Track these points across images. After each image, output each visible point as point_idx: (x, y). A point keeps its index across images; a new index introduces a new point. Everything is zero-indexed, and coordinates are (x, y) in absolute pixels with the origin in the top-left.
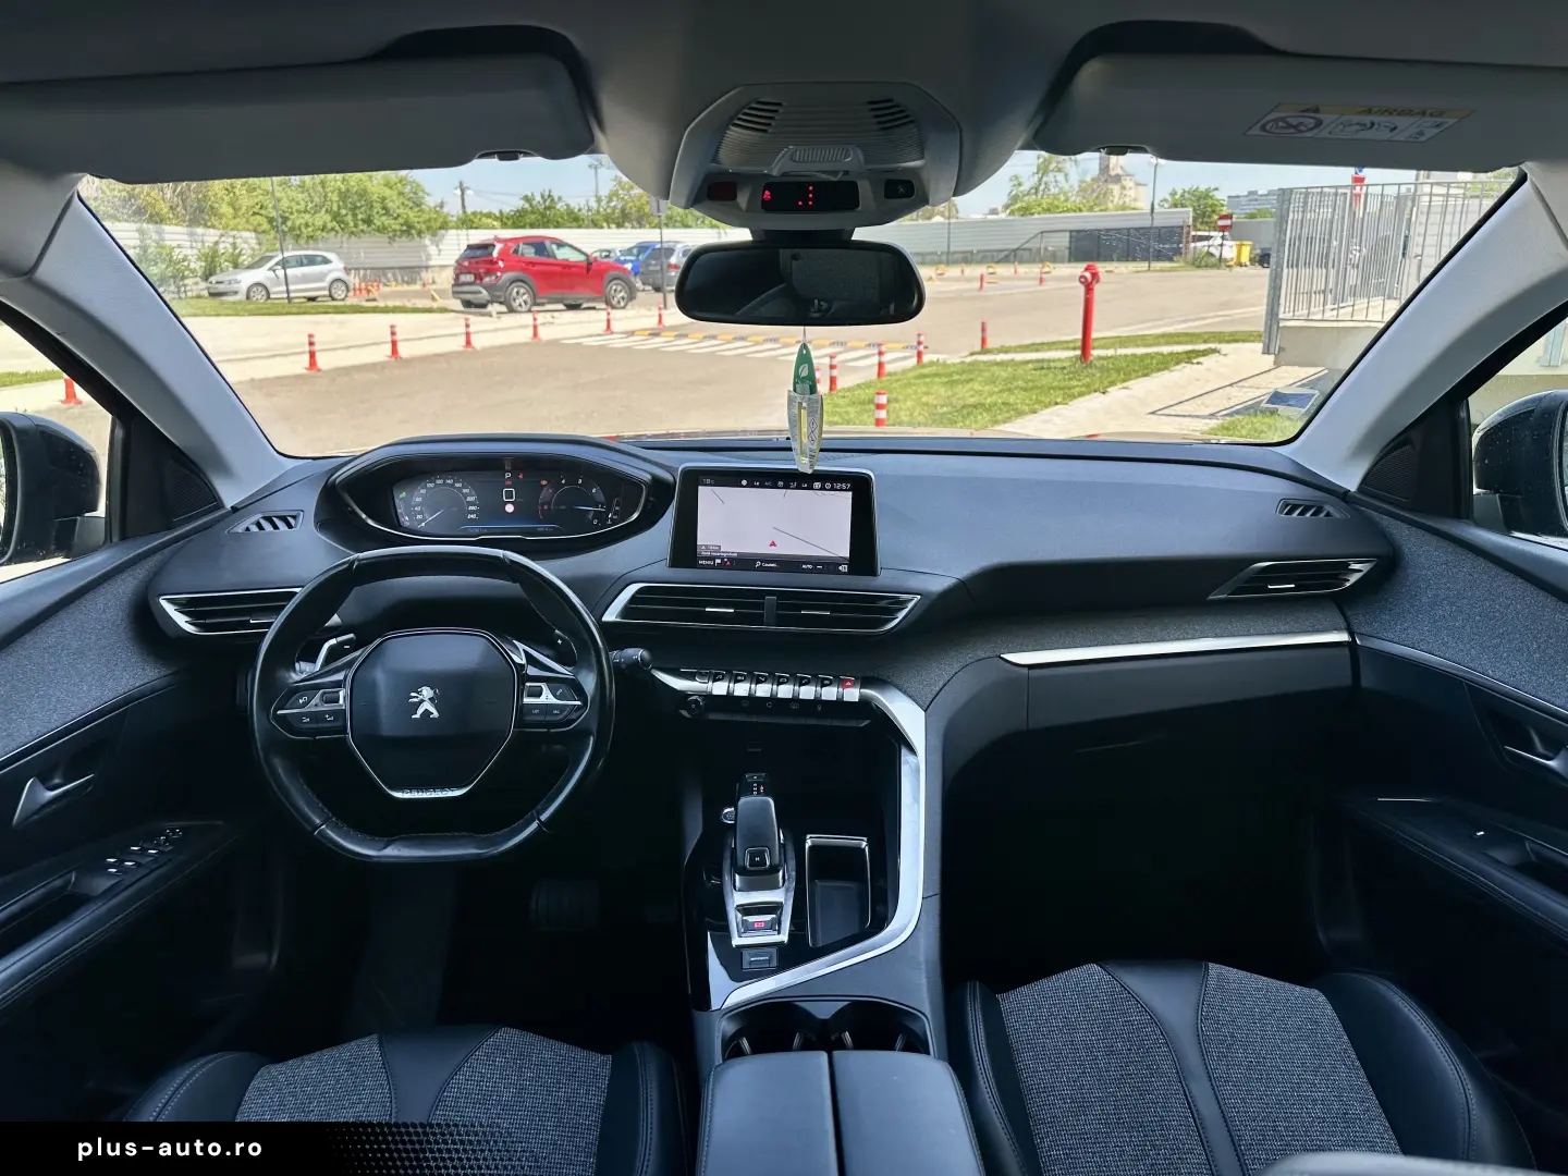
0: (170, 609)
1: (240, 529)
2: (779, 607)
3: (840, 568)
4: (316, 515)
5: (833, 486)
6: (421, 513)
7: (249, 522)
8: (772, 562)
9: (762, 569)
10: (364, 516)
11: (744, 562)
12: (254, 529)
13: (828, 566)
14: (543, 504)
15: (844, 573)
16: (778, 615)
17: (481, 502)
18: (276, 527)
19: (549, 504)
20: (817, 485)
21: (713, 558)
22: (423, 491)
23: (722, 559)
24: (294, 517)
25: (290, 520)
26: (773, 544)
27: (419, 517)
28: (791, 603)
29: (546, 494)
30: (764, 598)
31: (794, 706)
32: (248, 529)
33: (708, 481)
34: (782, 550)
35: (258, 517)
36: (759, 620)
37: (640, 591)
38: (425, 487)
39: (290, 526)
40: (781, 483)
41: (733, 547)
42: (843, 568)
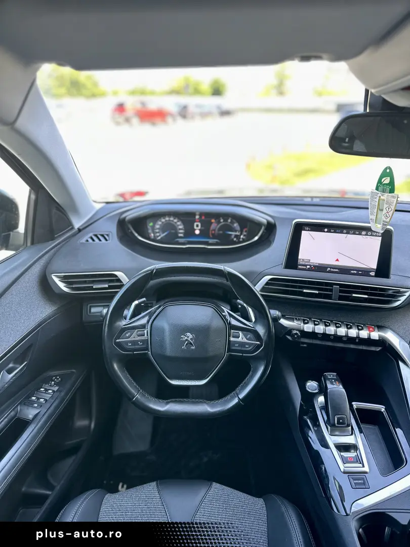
0: (57, 280)
1: (84, 240)
2: (341, 291)
3: (371, 273)
4: (118, 235)
5: (372, 234)
6: (159, 232)
7: (87, 237)
8: (336, 269)
9: (330, 272)
10: (136, 235)
11: (321, 268)
12: (90, 241)
13: (365, 272)
14: (212, 231)
15: (372, 276)
16: (340, 296)
17: (185, 229)
18: (100, 240)
19: (214, 230)
20: (364, 233)
21: (306, 266)
22: (160, 223)
23: (310, 266)
24: (107, 235)
25: (106, 237)
26: (337, 260)
27: (158, 234)
28: (347, 290)
29: (213, 226)
30: (332, 287)
31: (345, 339)
32: (87, 241)
33: (307, 229)
34: (341, 263)
35: (91, 235)
36: (329, 297)
37: (271, 280)
38: (160, 221)
39: (106, 240)
40: (345, 231)
41: (316, 260)
42: (373, 274)
